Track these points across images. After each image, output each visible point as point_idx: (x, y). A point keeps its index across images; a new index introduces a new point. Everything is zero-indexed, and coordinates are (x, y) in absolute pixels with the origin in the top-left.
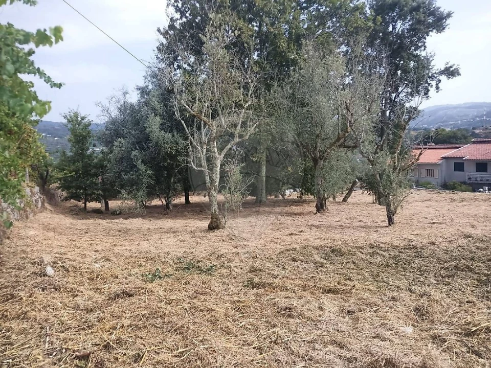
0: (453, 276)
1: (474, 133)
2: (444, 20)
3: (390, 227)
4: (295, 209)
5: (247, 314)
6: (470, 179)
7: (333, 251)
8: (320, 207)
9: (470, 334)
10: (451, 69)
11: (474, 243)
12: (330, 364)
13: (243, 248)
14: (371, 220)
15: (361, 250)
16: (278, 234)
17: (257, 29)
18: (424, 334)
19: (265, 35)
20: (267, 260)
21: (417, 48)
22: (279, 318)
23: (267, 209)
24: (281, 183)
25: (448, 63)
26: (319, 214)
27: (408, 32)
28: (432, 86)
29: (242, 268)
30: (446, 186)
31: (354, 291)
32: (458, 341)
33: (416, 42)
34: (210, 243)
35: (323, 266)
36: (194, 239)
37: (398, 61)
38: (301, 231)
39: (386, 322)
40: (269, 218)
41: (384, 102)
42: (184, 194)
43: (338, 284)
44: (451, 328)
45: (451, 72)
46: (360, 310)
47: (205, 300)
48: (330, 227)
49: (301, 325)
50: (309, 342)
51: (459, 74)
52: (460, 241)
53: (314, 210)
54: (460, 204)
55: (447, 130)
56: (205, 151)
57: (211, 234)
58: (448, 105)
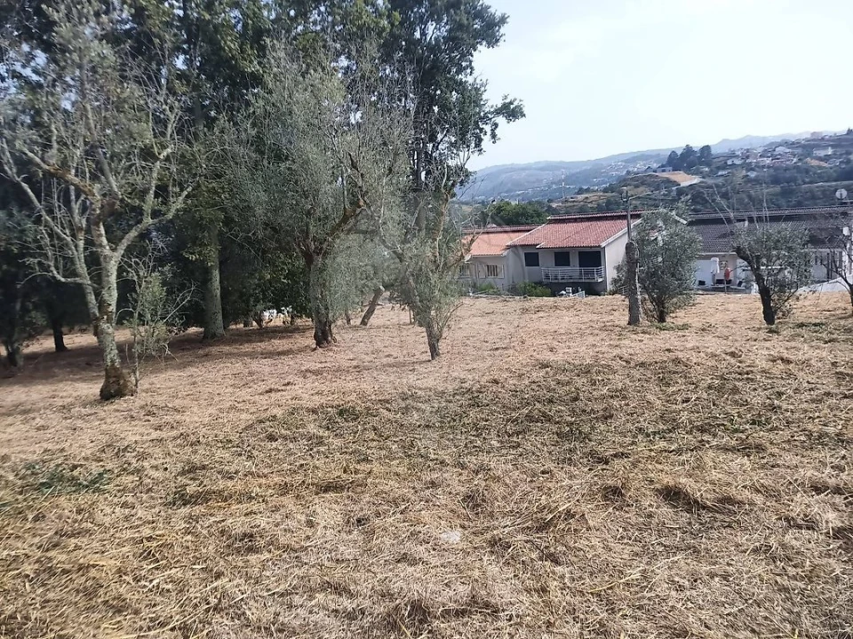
0: (524, 432)
1: (550, 207)
2: (497, 28)
3: (434, 362)
4: (279, 344)
5: (164, 562)
6: (547, 277)
7: (341, 413)
8: (323, 337)
9: (544, 526)
10: (512, 107)
11: (554, 375)
12: (316, 631)
13: (172, 427)
14: (405, 352)
15: (387, 405)
16: (244, 394)
17: (181, 13)
18: (478, 541)
19: (196, 25)
20: (220, 445)
21: (461, 70)
22: (230, 558)
23: (226, 349)
24: (252, 299)
25: (506, 97)
26: (320, 350)
27: (445, 43)
28: (486, 132)
29: (166, 469)
30: (514, 291)
31: (369, 480)
32: (527, 542)
33: (459, 59)
34: (104, 427)
35: (321, 443)
36: (69, 421)
37: (433, 90)
38: (288, 384)
39: (418, 528)
40: (229, 365)
41: (415, 157)
42: (52, 332)
43: (345, 472)
44: (519, 521)
45: (511, 111)
46: (378, 515)
47: (77, 548)
48: (339, 371)
49: (270, 563)
50: (282, 595)
51: (523, 115)
52: (534, 374)
53: (312, 342)
54: (534, 316)
55: (513, 203)
56: (81, 244)
57: (106, 408)
58: (513, 164)
